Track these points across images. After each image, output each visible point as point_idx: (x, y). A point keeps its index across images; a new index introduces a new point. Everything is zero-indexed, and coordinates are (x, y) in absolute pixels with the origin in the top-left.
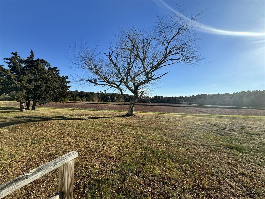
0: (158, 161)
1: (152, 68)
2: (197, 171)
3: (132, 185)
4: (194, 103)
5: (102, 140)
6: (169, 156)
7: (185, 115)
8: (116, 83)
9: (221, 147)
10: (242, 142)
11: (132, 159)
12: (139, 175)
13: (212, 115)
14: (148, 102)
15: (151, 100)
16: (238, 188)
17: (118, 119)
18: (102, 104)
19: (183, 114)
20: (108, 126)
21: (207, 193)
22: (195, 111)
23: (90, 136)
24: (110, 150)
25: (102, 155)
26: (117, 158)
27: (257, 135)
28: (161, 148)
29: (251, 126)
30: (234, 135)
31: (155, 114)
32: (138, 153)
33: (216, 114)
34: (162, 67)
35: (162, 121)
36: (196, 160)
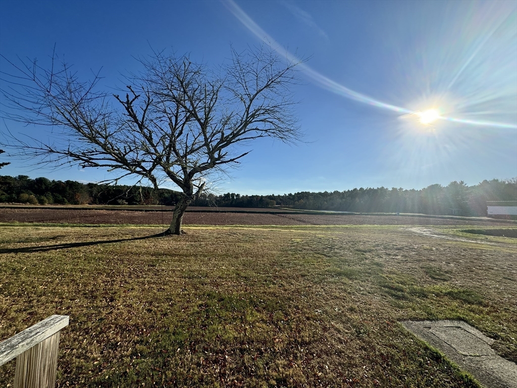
0: (232, 316)
1: (222, 141)
2: (294, 318)
3: (181, 371)
4: (291, 206)
5: (106, 293)
6: (251, 301)
7: (276, 227)
8: (143, 164)
9: (326, 275)
10: (353, 264)
11: (181, 321)
12: (196, 348)
13: (317, 226)
14: (212, 206)
15: (217, 200)
16: (346, 331)
17: (147, 243)
18: (101, 211)
19: (274, 227)
20: (122, 261)
21: (307, 349)
22: (293, 221)
23: (72, 287)
24: (129, 312)
25: (108, 326)
26: (145, 326)
27: (369, 252)
28: (237, 291)
29: (363, 240)
30: (344, 254)
31: (226, 228)
32: (192, 307)
33: (322, 224)
34: (239, 140)
35: (239, 241)
36: (293, 301)
